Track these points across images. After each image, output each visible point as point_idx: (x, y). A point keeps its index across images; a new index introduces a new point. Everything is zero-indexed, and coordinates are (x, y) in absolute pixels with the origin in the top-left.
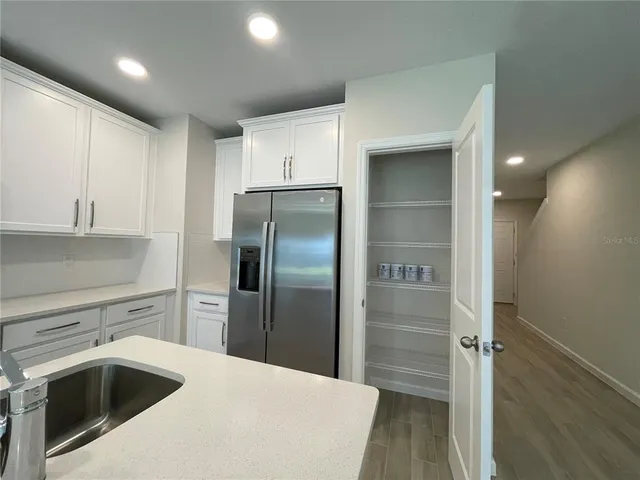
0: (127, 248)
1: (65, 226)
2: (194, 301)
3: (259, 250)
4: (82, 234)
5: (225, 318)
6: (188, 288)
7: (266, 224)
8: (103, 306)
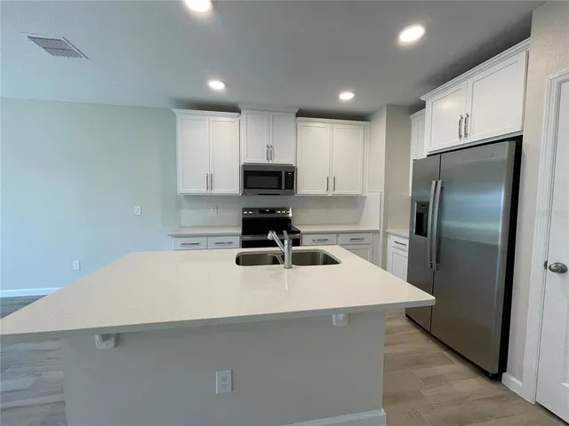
0: (354, 202)
1: (322, 191)
2: (391, 240)
3: (428, 203)
4: (330, 195)
5: (407, 254)
6: (388, 231)
7: (434, 182)
8: (338, 233)
